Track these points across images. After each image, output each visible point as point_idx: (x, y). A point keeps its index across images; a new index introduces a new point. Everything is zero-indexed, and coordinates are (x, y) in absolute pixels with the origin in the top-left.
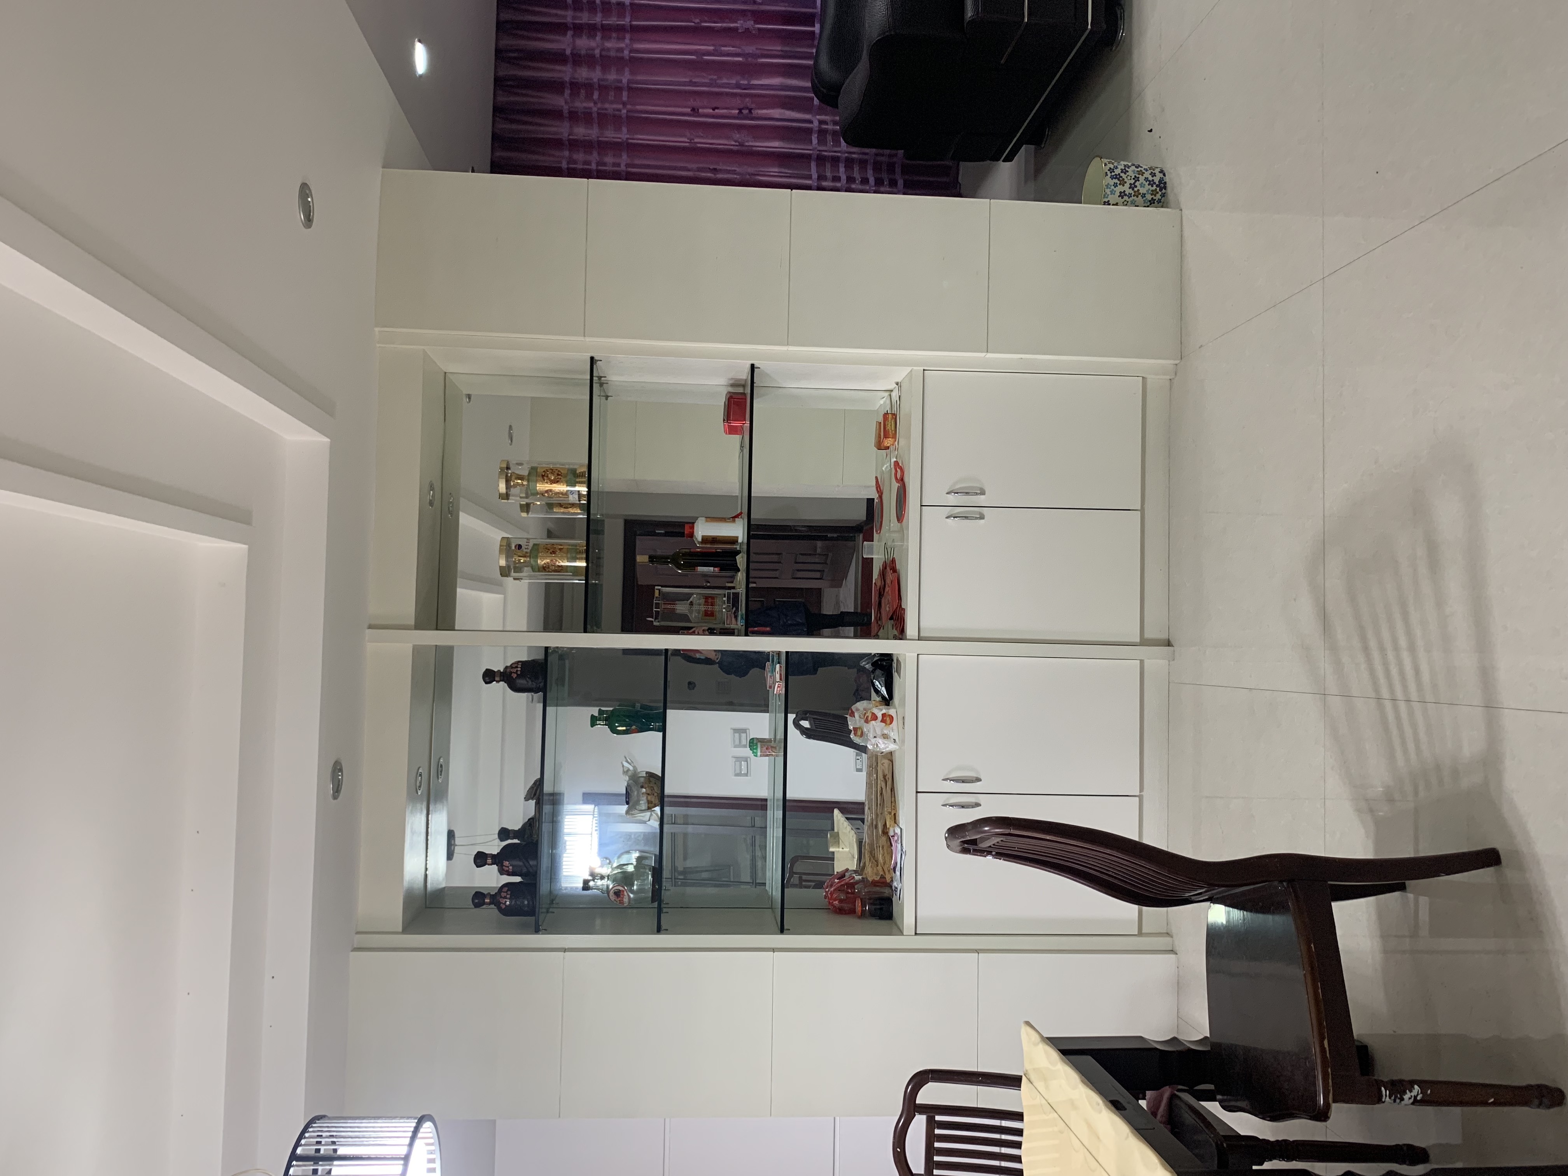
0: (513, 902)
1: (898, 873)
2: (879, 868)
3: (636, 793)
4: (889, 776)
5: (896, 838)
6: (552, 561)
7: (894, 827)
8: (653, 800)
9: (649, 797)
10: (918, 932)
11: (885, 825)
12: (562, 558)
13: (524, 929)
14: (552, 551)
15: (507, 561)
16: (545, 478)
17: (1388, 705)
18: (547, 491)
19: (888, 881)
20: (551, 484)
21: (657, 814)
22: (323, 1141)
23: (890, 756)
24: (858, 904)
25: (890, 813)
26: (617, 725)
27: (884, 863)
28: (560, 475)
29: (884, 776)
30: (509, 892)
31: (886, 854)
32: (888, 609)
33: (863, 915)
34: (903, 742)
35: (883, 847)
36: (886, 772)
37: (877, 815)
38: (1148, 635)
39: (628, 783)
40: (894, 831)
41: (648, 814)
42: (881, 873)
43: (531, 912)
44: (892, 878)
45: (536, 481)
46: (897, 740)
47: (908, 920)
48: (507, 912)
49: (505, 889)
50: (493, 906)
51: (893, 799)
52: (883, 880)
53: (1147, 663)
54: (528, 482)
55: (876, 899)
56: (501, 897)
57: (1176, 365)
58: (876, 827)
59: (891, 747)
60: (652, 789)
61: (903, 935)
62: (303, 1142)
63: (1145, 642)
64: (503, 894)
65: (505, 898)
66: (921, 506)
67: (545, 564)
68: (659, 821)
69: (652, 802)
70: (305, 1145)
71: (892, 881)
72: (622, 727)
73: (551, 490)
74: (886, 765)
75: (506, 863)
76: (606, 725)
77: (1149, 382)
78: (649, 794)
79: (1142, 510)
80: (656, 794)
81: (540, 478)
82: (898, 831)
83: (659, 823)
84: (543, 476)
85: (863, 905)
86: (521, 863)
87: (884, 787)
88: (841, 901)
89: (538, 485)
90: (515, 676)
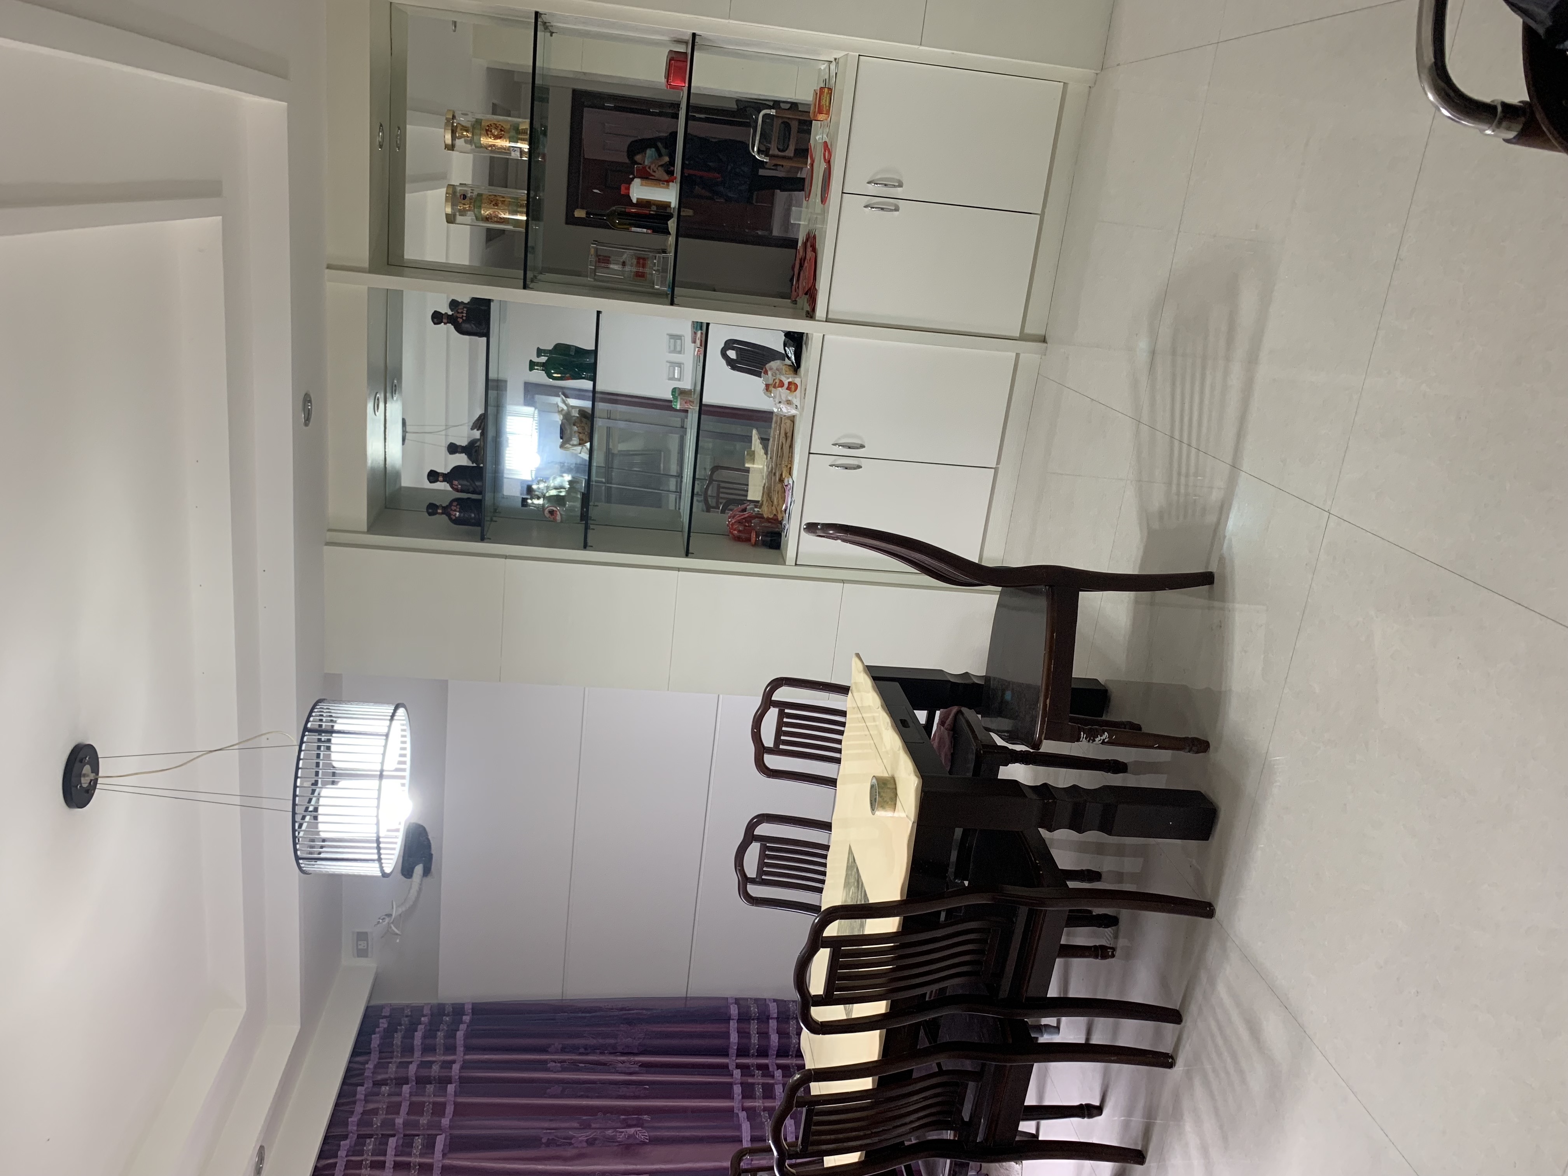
0: (462, 515)
1: (787, 515)
2: (774, 508)
3: (569, 431)
4: (789, 435)
5: (789, 486)
6: (494, 212)
7: (788, 478)
8: (584, 438)
9: (581, 435)
10: (798, 563)
11: (781, 475)
12: (504, 211)
13: (470, 537)
14: (495, 202)
15: (452, 209)
16: (489, 133)
17: (1176, 443)
18: (491, 146)
19: (780, 519)
20: (494, 139)
21: (587, 448)
22: (324, 719)
23: (792, 419)
24: (753, 535)
25: (787, 466)
26: (553, 371)
27: (778, 505)
28: (503, 131)
29: (786, 434)
30: (458, 507)
31: (780, 498)
32: (804, 284)
33: (756, 545)
34: (803, 408)
35: (778, 493)
36: (788, 431)
37: (776, 465)
38: (1027, 331)
39: (562, 422)
40: (788, 481)
41: (579, 448)
42: (775, 512)
43: (478, 523)
44: (783, 517)
45: (480, 135)
46: (799, 407)
47: (790, 552)
48: (456, 522)
49: (455, 504)
50: (444, 516)
51: (790, 454)
52: (775, 517)
53: (1022, 356)
54: (473, 135)
55: (768, 533)
56: (452, 510)
57: (1097, 74)
58: (775, 474)
59: (793, 412)
60: (584, 429)
61: (785, 565)
62: (311, 719)
63: (1024, 337)
64: (453, 508)
65: (455, 511)
66: (843, 193)
67: (488, 215)
68: (588, 453)
69: (583, 440)
70: (313, 721)
71: (783, 519)
72: (557, 374)
73: (494, 145)
74: (788, 424)
75: (456, 483)
76: (543, 370)
77: (1070, 88)
78: (580, 433)
79: (1042, 215)
80: (586, 433)
81: (484, 132)
82: (791, 482)
83: (588, 456)
84: (487, 130)
85: (757, 536)
86: (468, 484)
87: (784, 443)
88: (739, 531)
89: (482, 139)
90: (460, 320)
